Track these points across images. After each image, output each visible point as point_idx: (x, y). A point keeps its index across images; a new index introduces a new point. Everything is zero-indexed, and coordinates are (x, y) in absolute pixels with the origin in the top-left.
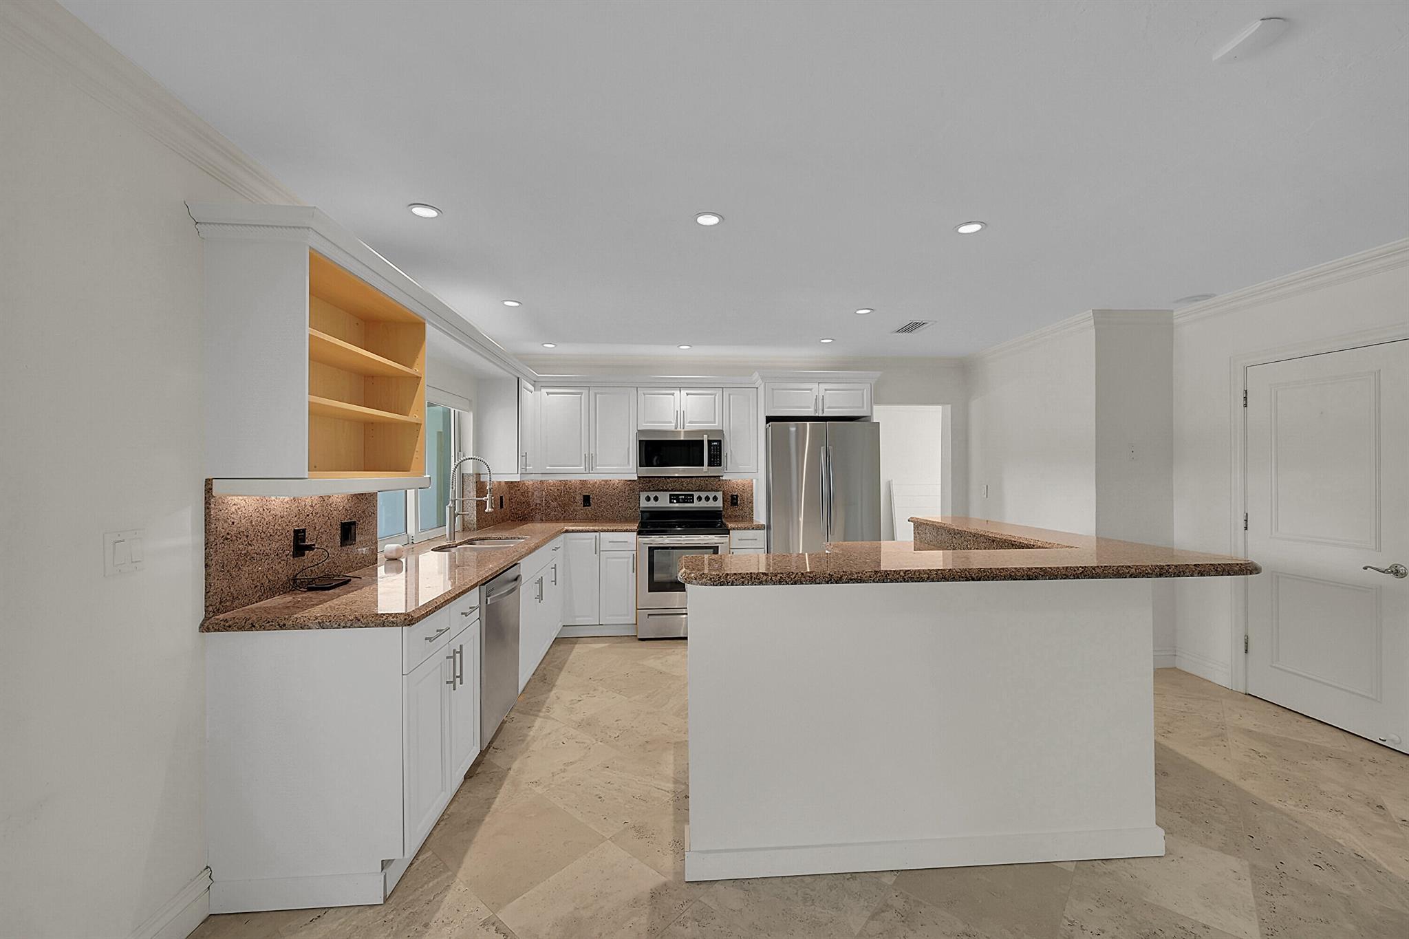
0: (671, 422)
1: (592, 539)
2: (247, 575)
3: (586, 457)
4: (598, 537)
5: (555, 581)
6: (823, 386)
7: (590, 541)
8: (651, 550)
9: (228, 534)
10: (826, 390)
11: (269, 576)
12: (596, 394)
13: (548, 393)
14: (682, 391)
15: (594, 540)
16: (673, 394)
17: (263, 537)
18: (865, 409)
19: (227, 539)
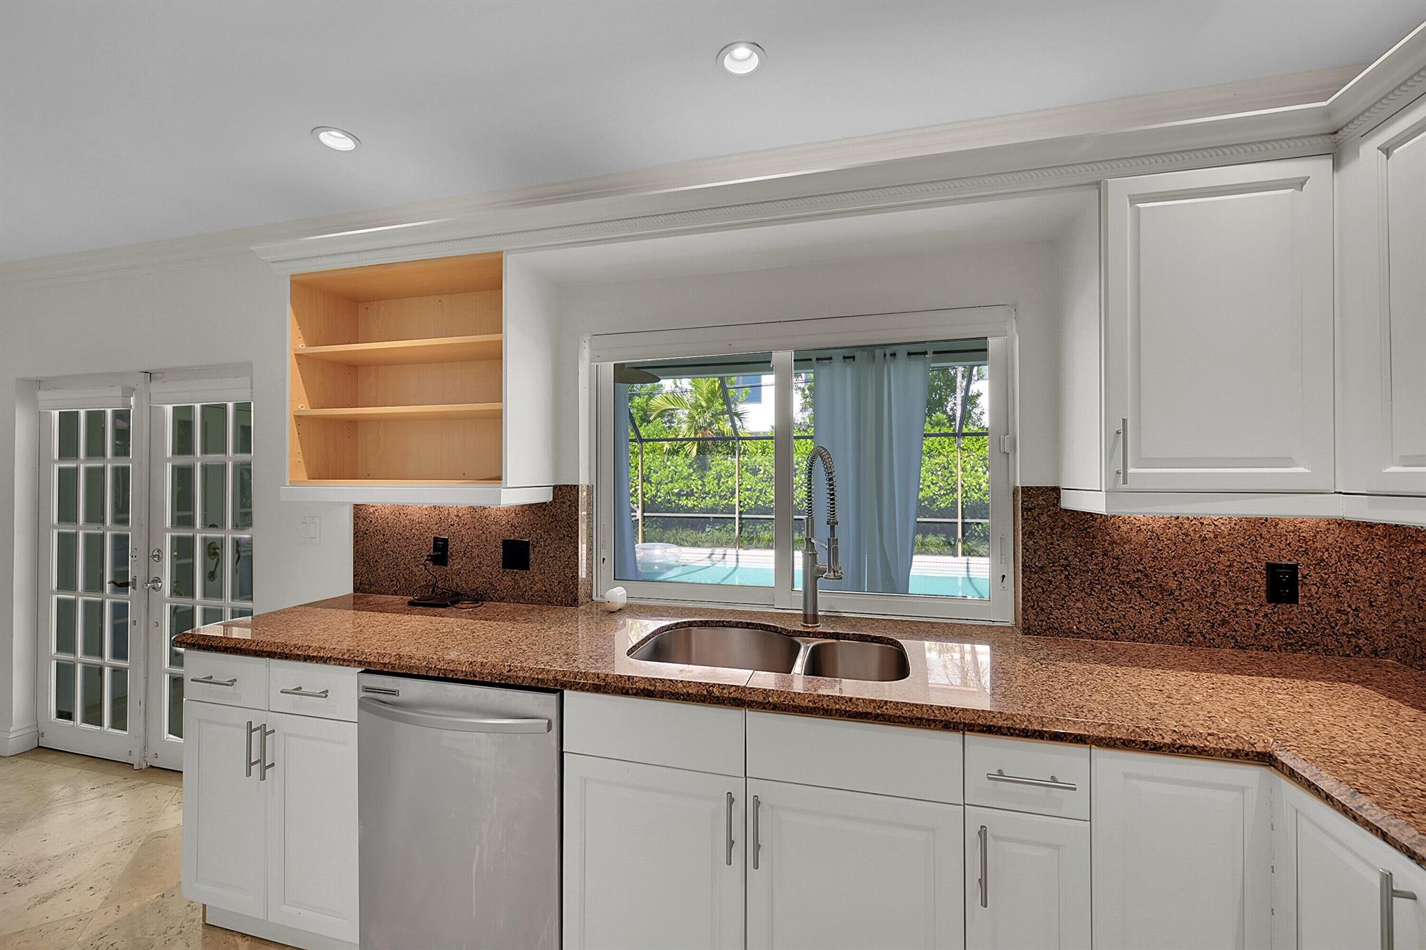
2: (383, 568)
9: (367, 530)
11: (405, 575)
17: (399, 538)
19: (366, 534)
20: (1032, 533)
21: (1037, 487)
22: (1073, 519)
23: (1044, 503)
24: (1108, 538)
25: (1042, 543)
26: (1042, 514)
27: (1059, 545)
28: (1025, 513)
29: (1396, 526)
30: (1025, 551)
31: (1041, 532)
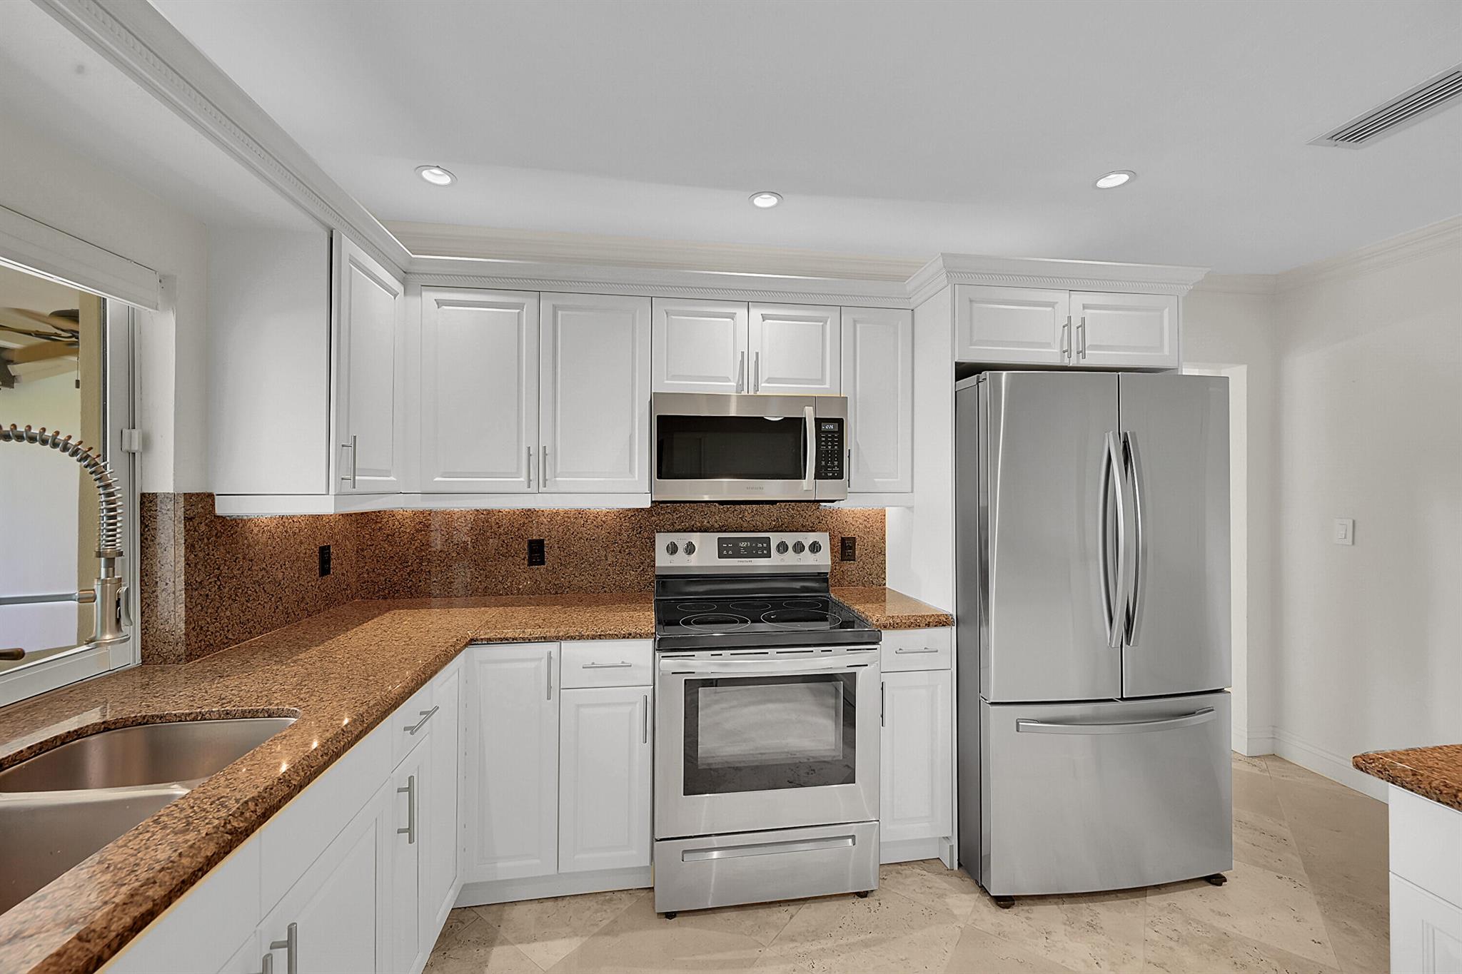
0: (728, 380)
1: (540, 659)
3: (529, 455)
4: (555, 655)
5: (410, 830)
6: (1079, 299)
7: (533, 665)
8: (693, 686)
10: (1085, 307)
12: (555, 308)
13: (440, 303)
14: (752, 310)
15: (544, 662)
16: (732, 316)
18: (1166, 351)
20: (193, 546)
21: (197, 494)
22: (223, 526)
23: (202, 511)
24: (246, 541)
25: (201, 555)
26: (201, 523)
27: (213, 555)
28: (187, 524)
29: (362, 514)
30: (187, 566)
31: (200, 543)
